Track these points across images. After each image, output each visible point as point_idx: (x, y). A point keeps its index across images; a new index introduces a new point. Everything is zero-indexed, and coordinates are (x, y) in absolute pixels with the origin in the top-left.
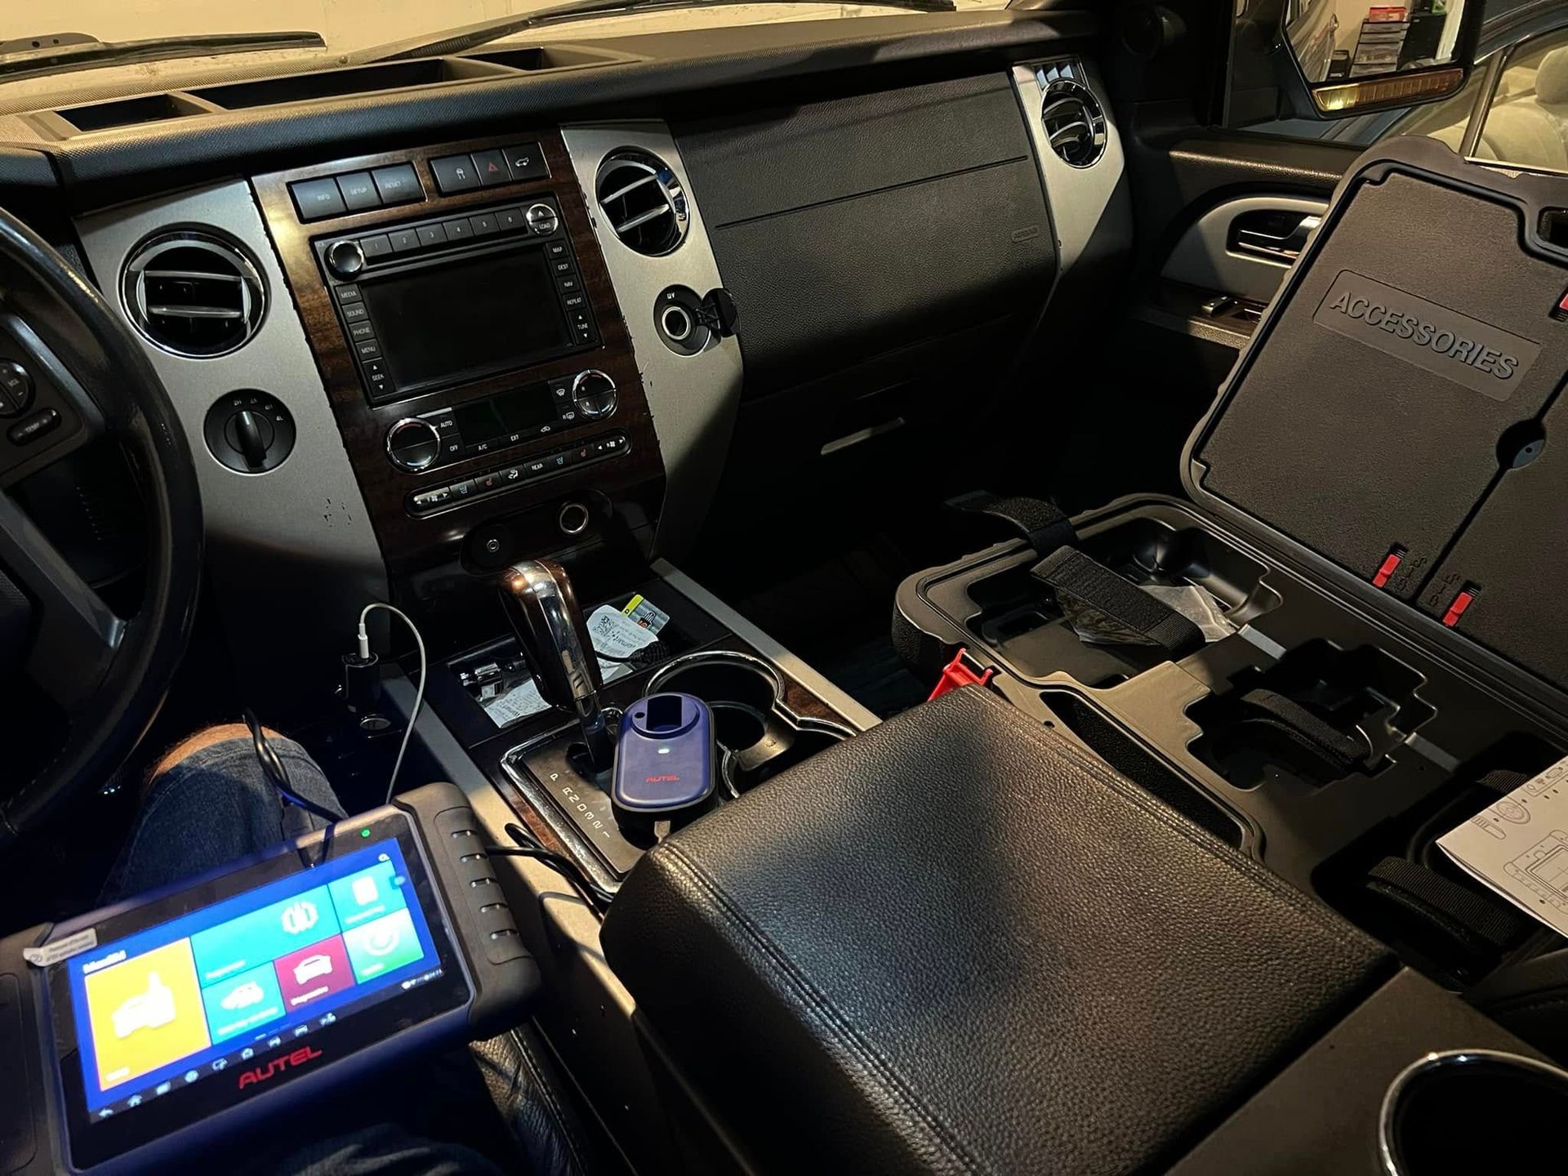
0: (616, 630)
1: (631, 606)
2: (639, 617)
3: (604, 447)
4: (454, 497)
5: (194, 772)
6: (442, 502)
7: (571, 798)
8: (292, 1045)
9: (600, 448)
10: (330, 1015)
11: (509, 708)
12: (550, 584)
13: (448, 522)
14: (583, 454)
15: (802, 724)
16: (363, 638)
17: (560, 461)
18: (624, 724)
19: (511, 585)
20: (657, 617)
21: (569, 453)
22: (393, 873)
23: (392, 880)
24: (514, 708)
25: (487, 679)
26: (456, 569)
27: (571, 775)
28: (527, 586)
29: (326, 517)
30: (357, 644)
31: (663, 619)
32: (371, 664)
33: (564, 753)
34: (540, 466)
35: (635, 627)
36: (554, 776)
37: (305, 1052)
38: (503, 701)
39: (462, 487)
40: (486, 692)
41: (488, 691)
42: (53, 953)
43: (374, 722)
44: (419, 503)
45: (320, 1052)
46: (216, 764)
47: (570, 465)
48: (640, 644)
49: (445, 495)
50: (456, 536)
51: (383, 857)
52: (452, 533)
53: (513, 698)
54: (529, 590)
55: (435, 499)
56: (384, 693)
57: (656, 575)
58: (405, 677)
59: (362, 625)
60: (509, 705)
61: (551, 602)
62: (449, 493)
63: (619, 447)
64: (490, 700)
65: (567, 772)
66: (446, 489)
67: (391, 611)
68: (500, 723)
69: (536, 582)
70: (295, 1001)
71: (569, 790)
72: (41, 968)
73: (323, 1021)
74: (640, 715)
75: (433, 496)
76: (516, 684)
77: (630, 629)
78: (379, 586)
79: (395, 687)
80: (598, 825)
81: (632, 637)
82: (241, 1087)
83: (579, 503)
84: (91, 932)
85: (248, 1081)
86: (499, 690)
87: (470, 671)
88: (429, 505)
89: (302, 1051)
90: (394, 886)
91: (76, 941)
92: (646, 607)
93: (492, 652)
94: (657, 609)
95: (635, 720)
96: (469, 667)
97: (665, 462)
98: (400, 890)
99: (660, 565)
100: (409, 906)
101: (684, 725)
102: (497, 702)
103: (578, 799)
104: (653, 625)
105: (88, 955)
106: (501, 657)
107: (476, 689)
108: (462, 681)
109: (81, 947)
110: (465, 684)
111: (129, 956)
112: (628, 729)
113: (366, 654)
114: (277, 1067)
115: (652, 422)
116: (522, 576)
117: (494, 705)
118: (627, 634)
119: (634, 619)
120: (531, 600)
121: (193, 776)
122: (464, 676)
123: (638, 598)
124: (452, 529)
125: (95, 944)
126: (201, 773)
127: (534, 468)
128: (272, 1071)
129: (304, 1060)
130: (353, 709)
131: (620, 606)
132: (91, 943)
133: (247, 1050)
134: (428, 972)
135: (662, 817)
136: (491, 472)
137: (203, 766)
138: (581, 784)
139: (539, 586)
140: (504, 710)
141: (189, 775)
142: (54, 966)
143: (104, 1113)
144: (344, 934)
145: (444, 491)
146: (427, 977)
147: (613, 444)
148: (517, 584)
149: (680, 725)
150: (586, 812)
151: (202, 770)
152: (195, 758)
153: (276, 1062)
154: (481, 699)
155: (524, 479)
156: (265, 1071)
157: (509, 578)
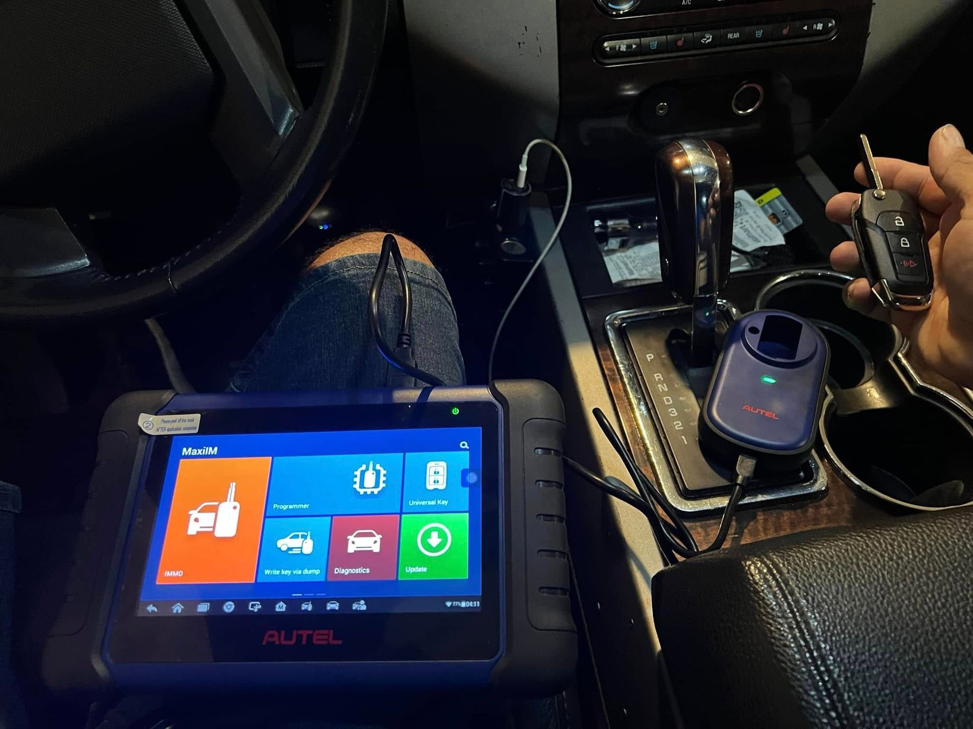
0: (745, 218)
1: (767, 197)
2: (770, 211)
3: (810, 27)
4: (642, 50)
5: (337, 277)
6: (629, 53)
7: (659, 385)
8: (321, 618)
9: (805, 28)
10: (362, 602)
11: (626, 265)
12: (710, 170)
13: (627, 75)
14: (785, 32)
15: (919, 389)
16: (523, 169)
17: (759, 34)
18: (736, 333)
19: (671, 161)
20: (789, 218)
21: (770, 27)
22: (467, 467)
23: (464, 473)
24: (630, 266)
25: (616, 233)
26: (622, 123)
27: (666, 361)
28: (687, 166)
29: (519, 43)
30: (517, 172)
31: (794, 221)
32: (524, 194)
33: (665, 335)
34: (737, 35)
35: (764, 220)
36: (650, 357)
37: (328, 635)
38: (623, 255)
39: (652, 42)
40: (611, 243)
41: (614, 243)
42: (163, 425)
43: (513, 245)
44: (608, 49)
45: (340, 642)
46: (356, 276)
47: (767, 41)
48: (765, 241)
49: (634, 46)
50: (630, 91)
51: (464, 445)
52: (627, 87)
53: (633, 255)
54: (687, 172)
55: (623, 48)
56: (528, 219)
57: (798, 171)
58: (549, 210)
59: (525, 156)
60: (628, 262)
61: (705, 188)
62: (639, 45)
63: (826, 30)
64: (613, 251)
65: (664, 356)
66: (637, 40)
67: (554, 151)
68: (615, 278)
69: (698, 165)
70: (337, 571)
71: (661, 377)
72: (150, 436)
73: (355, 606)
74: (754, 330)
75: (622, 45)
76: (640, 242)
77: (760, 222)
78: (549, 123)
79: (540, 217)
80: (678, 425)
81: (759, 231)
82: (264, 643)
83: (759, 84)
84: (198, 417)
85: (271, 640)
86: (624, 245)
87: (604, 221)
88: (616, 54)
89: (326, 632)
90: (464, 483)
91: (185, 421)
92: (782, 204)
93: (626, 207)
94: (791, 209)
95: (748, 335)
96: (604, 216)
97: (865, 59)
98: (467, 489)
99: (807, 163)
100: (471, 512)
101: (797, 359)
102: (618, 254)
103: (666, 389)
104: (783, 223)
105: (188, 439)
106: (635, 215)
107: (604, 237)
108: (594, 227)
109: (185, 429)
110: (597, 230)
111: (219, 455)
112: (737, 341)
113: (522, 184)
114: (300, 637)
115: (870, 10)
116: (684, 154)
117: (615, 257)
118: (754, 226)
119: (765, 211)
120: (687, 182)
121: (336, 280)
122: (597, 223)
123: (775, 192)
124: (627, 82)
125: (196, 431)
126: (342, 281)
127: (730, 36)
128: (293, 642)
129: (325, 642)
130: (500, 228)
131: (755, 195)
132: (195, 428)
133: (281, 603)
134: (467, 599)
135: (750, 453)
136: (687, 32)
137: (346, 274)
138: (674, 375)
139: (699, 170)
140: (622, 265)
141: (333, 278)
142: (160, 438)
143: (151, 608)
144: (403, 516)
145: (634, 42)
146: (463, 604)
147: (820, 26)
148: (677, 161)
149: (794, 358)
150: (670, 406)
151: (345, 278)
152: (342, 263)
153: (300, 632)
154: (606, 248)
155: (715, 47)
156: (288, 637)
157: (672, 152)
